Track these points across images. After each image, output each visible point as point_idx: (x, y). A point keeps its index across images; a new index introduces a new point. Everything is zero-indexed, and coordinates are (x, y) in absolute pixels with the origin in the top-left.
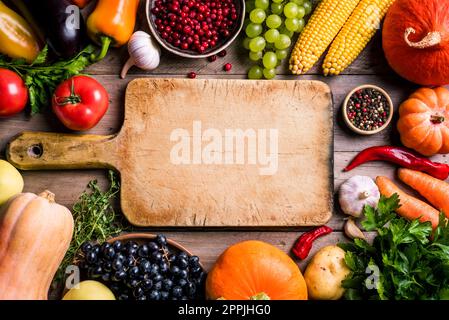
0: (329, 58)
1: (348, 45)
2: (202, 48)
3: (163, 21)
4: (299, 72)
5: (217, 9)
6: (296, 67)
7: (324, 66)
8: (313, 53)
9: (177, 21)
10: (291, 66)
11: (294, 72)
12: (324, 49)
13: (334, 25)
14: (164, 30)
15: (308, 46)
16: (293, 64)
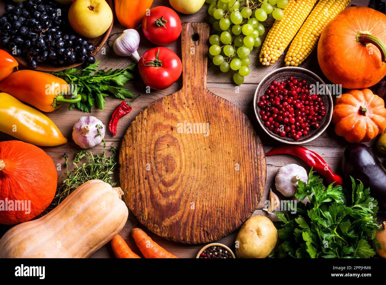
0: (290, 53)
1: (304, 43)
2: (298, 136)
3: (266, 112)
4: (268, 64)
5: (310, 106)
6: (265, 60)
7: (286, 59)
8: (278, 49)
9: (279, 114)
10: (261, 59)
11: (264, 64)
12: (286, 46)
13: (293, 26)
14: (267, 120)
15: (274, 43)
16: (263, 57)
